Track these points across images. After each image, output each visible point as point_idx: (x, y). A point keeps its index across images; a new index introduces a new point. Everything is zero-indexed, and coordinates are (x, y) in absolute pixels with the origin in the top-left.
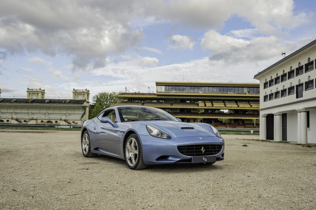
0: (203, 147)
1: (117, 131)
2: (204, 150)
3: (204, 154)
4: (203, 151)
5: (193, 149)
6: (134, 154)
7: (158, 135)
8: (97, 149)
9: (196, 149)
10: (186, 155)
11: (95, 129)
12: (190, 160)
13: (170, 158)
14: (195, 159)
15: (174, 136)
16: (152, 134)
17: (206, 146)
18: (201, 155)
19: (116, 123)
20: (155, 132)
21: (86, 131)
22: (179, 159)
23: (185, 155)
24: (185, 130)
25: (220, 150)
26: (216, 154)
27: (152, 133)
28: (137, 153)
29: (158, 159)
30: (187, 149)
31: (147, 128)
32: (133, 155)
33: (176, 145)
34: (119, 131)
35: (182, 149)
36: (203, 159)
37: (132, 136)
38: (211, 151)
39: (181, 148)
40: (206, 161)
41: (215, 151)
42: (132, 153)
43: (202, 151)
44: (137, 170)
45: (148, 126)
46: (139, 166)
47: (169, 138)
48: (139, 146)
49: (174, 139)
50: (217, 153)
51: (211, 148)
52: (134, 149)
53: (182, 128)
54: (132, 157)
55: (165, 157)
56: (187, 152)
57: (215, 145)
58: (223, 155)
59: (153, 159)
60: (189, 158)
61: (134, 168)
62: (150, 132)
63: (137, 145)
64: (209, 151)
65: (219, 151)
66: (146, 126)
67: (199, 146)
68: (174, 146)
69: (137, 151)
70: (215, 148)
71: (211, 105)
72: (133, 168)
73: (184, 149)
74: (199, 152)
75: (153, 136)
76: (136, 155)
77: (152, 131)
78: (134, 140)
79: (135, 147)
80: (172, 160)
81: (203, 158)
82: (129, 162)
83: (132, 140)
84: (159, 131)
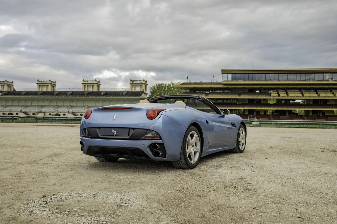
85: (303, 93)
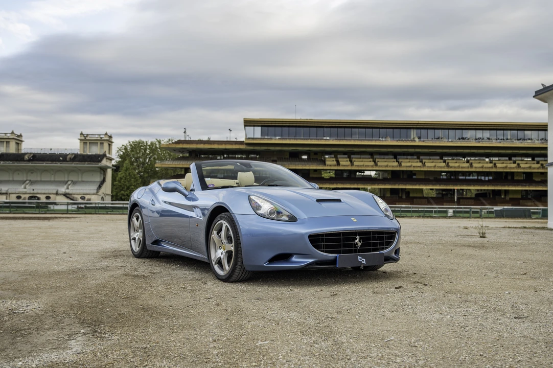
0: (358, 237)
1: (195, 207)
2: (360, 241)
3: (360, 251)
4: (359, 244)
5: (339, 240)
6: (227, 252)
7: (271, 213)
8: (157, 242)
9: (345, 240)
10: (326, 252)
11: (153, 205)
12: (334, 261)
13: (294, 259)
14: (343, 260)
15: (301, 215)
16: (260, 212)
17: (364, 235)
18: (355, 251)
19: (192, 192)
20: (266, 207)
21: (137, 208)
22: (311, 261)
23: (323, 252)
24: (324, 204)
25: (392, 243)
26: (383, 249)
27: (260, 209)
28: (233, 249)
29: (271, 261)
30: (328, 241)
31: (250, 200)
32: (224, 253)
33: (307, 233)
34: (198, 207)
35: (318, 241)
36: (359, 260)
37: (221, 217)
38: (375, 244)
39: (316, 239)
40: (365, 262)
41: (382, 244)
42: (222, 250)
43: (357, 244)
44: (232, 282)
45: (252, 197)
46: (236, 274)
47: (293, 219)
48: (235, 236)
49: (303, 223)
50: (387, 248)
51: (374, 239)
52: (225, 241)
53: (318, 201)
54: (222, 257)
55: (285, 257)
56: (327, 247)
57: (381, 233)
58: (397, 252)
59: (262, 261)
60: (332, 258)
61: (227, 279)
62: (255, 209)
63: (231, 233)
64: (369, 245)
65: (389, 244)
66: (249, 196)
67: (351, 235)
68: (302, 235)
69: (232, 245)
70: (382, 238)
71: (349, 163)
72: (224, 278)
73: (322, 241)
74: (350, 246)
75: (261, 216)
76: (229, 253)
77: (260, 207)
78: (225, 224)
79: (229, 239)
80: (298, 262)
81: (359, 258)
82: (216, 267)
83: (221, 225)
84: (272, 206)
85: (377, 160)
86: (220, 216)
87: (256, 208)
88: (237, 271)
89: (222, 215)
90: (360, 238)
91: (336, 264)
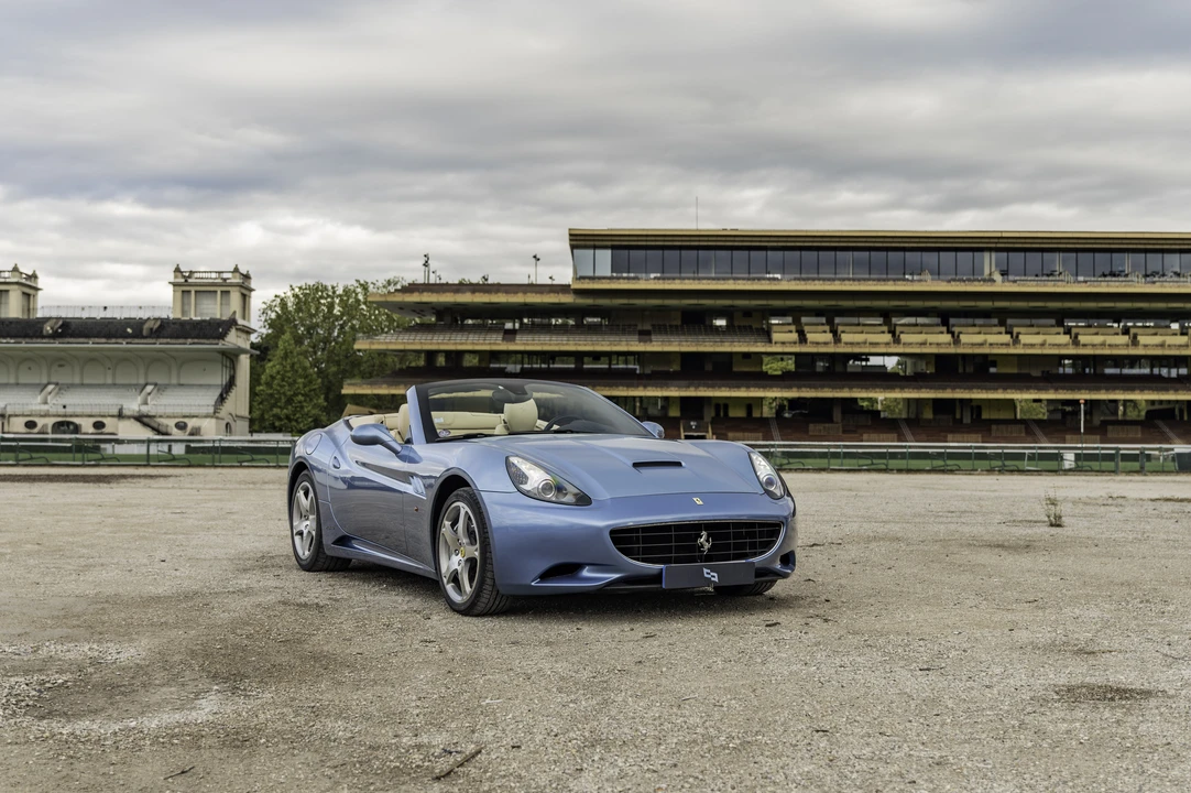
0: (704, 533)
1: (412, 475)
2: (707, 541)
3: (708, 558)
4: (707, 546)
5: (668, 539)
6: (467, 560)
7: (547, 488)
8: (342, 541)
9: (678, 539)
10: (643, 560)
11: (335, 466)
12: (657, 578)
13: (586, 573)
14: (672, 575)
15: (599, 492)
16: (526, 487)
17: (716, 529)
18: (699, 559)
20: (536, 478)
22: (616, 576)
23: (638, 560)
24: (646, 472)
25: (773, 543)
26: (755, 555)
27: (526, 483)
28: (477, 554)
29: (545, 576)
30: (646, 540)
31: (508, 465)
32: (463, 563)
33: (608, 526)
34: (417, 476)
35: (630, 541)
36: (706, 575)
37: (457, 495)
38: (743, 546)
39: (624, 538)
40: (716, 579)
41: (753, 545)
42: (459, 557)
43: (703, 546)
44: (477, 616)
45: (514, 460)
46: (484, 600)
47: (583, 500)
48: (481, 530)
49: (602, 505)
50: (761, 553)
51: (737, 536)
52: (465, 540)
53: (636, 465)
54: (459, 568)
55: (569, 569)
56: (646, 551)
57: (752, 525)
58: (788, 559)
59: (529, 576)
60: (655, 572)
61: (468, 610)
62: (516, 482)
63: (475, 525)
64: (728, 547)
65: (769, 545)
66: (507, 458)
67: (690, 530)
68: (599, 529)
69: (475, 547)
70: (752, 535)
72: (463, 608)
74: (689, 549)
75: (526, 494)
76: (471, 562)
77: (527, 478)
78: (464, 508)
79: (470, 533)
80: (592, 577)
81: (705, 570)
82: (450, 588)
83: (458, 510)
84: (549, 477)
85: (898, 329)
86: (455, 493)
87: (518, 478)
88: (486, 596)
89: (460, 491)
90: (708, 536)
91: (661, 583)
